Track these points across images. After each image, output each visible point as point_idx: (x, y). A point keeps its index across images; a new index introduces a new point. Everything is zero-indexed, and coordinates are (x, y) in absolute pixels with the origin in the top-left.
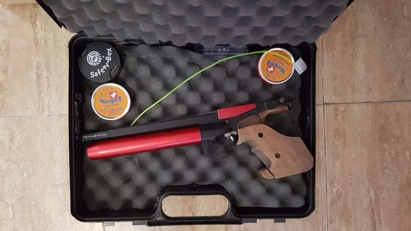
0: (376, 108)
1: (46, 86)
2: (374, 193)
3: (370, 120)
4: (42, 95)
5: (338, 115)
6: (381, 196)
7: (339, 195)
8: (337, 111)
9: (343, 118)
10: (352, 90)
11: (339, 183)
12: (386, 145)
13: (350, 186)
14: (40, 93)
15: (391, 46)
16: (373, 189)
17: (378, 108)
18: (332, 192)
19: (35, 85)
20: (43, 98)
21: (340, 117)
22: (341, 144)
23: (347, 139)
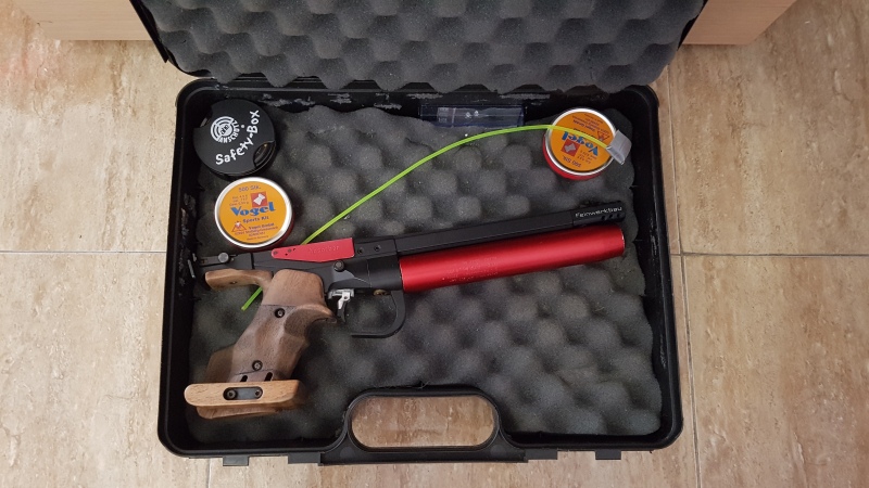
0: (792, 268)
1: (124, 195)
2: (800, 450)
3: (781, 291)
4: (114, 212)
5: (712, 278)
6: (818, 459)
7: (725, 453)
8: (710, 270)
9: (724, 283)
10: (740, 229)
11: (722, 425)
12: (819, 345)
13: (747, 433)
14: (110, 208)
15: (814, 145)
16: (798, 441)
17: (798, 268)
18: (708, 444)
19: (103, 192)
20: (114, 219)
21: (717, 282)
22: (722, 338)
23: (735, 328)
